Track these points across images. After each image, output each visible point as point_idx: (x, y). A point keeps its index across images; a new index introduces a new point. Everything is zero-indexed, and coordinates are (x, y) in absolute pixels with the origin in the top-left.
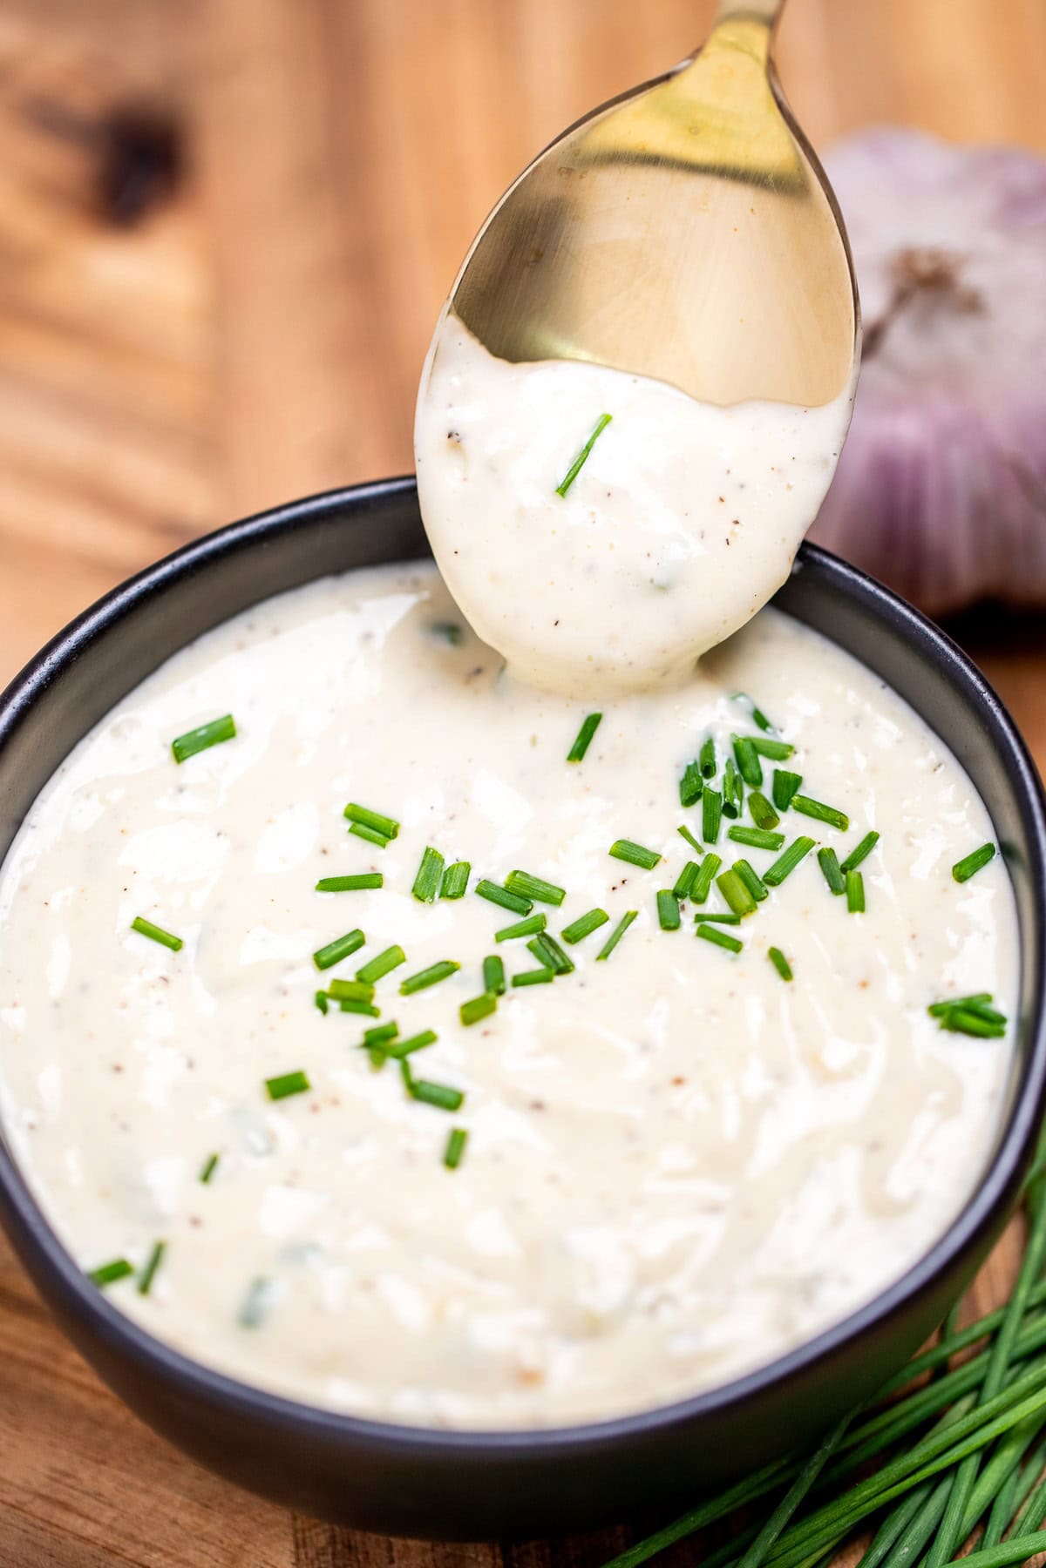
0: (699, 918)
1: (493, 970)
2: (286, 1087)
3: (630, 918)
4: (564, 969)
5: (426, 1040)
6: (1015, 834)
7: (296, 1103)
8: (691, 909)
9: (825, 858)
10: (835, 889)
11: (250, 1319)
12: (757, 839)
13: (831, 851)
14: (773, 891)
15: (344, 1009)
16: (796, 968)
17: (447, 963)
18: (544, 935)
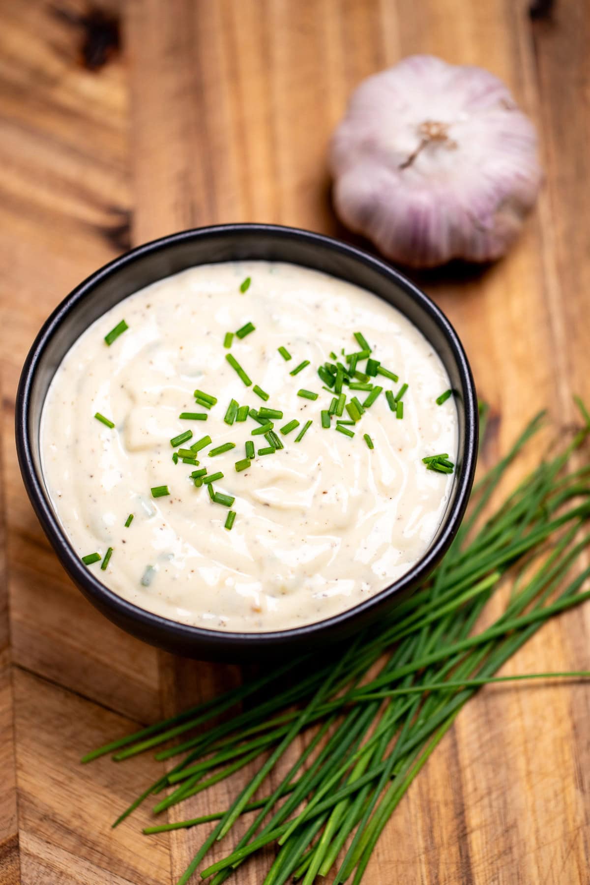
0: (338, 422)
1: (250, 446)
2: (160, 492)
3: (309, 424)
4: (279, 447)
5: (219, 476)
6: (458, 386)
7: (164, 500)
8: (335, 418)
9: (389, 395)
10: (393, 408)
11: (145, 583)
12: (362, 387)
13: (391, 392)
14: (366, 409)
15: (184, 462)
16: (375, 443)
17: (229, 444)
18: (272, 432)
